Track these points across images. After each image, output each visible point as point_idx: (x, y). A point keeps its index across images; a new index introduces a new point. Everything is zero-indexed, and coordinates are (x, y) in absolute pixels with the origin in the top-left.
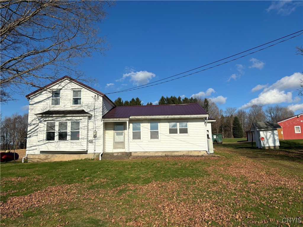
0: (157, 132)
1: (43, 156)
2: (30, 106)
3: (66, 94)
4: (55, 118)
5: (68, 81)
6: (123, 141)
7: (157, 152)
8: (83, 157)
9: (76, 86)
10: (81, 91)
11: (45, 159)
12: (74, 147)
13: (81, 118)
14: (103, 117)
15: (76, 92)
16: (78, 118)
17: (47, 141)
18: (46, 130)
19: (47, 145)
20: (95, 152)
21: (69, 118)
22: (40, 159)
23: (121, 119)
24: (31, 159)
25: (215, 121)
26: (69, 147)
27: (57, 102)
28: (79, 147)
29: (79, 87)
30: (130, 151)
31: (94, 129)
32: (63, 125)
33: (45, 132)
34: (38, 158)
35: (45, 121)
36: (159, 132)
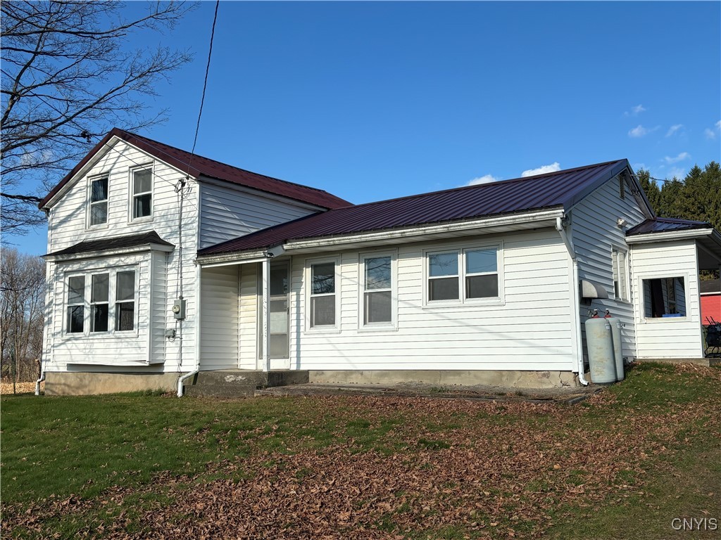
1: (73, 379)
2: (50, 232)
3: (118, 187)
4: (84, 263)
5: (121, 146)
6: (284, 331)
8: (154, 383)
9: (139, 157)
10: (149, 172)
11: (78, 388)
12: (123, 351)
13: (139, 258)
14: (201, 253)
15: (142, 177)
16: (131, 260)
17: (70, 335)
18: (66, 301)
19: (69, 344)
20: (182, 369)
21: (112, 261)
22: (68, 386)
23: (243, 255)
24: (52, 384)
25: (709, 231)
26: (112, 351)
27: (100, 214)
28: (134, 351)
29: (148, 159)
30: (303, 368)
31: (179, 294)
32: (101, 283)
33: (66, 306)
34: (65, 384)
35: (66, 273)
36: (393, 295)
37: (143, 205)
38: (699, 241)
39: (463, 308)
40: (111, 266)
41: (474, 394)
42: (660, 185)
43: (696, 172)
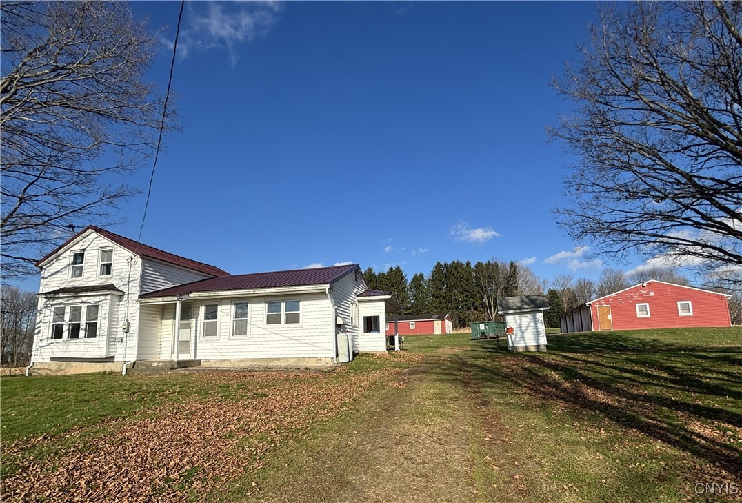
0: (246, 321)
1: (54, 365)
2: (42, 281)
3: (91, 258)
4: (66, 299)
5: (94, 235)
6: (188, 339)
7: (242, 361)
8: (108, 367)
9: (104, 242)
10: (111, 251)
11: (57, 371)
12: (89, 350)
13: (102, 298)
14: (141, 296)
15: (107, 253)
16: (97, 299)
17: (53, 340)
18: (52, 320)
19: (52, 346)
20: (126, 360)
21: (85, 299)
22: (50, 370)
23: (165, 299)
24: (38, 369)
25: (389, 297)
26: (82, 350)
27: (78, 273)
28: (96, 349)
29: (111, 244)
30: (197, 358)
31: (126, 319)
32: (76, 312)
33: (51, 324)
34: (47, 369)
35: (52, 305)
36: (249, 322)
37: (107, 269)
38: (386, 301)
39: (283, 328)
40: (83, 302)
41: (286, 370)
42: (377, 274)
43: (391, 269)
